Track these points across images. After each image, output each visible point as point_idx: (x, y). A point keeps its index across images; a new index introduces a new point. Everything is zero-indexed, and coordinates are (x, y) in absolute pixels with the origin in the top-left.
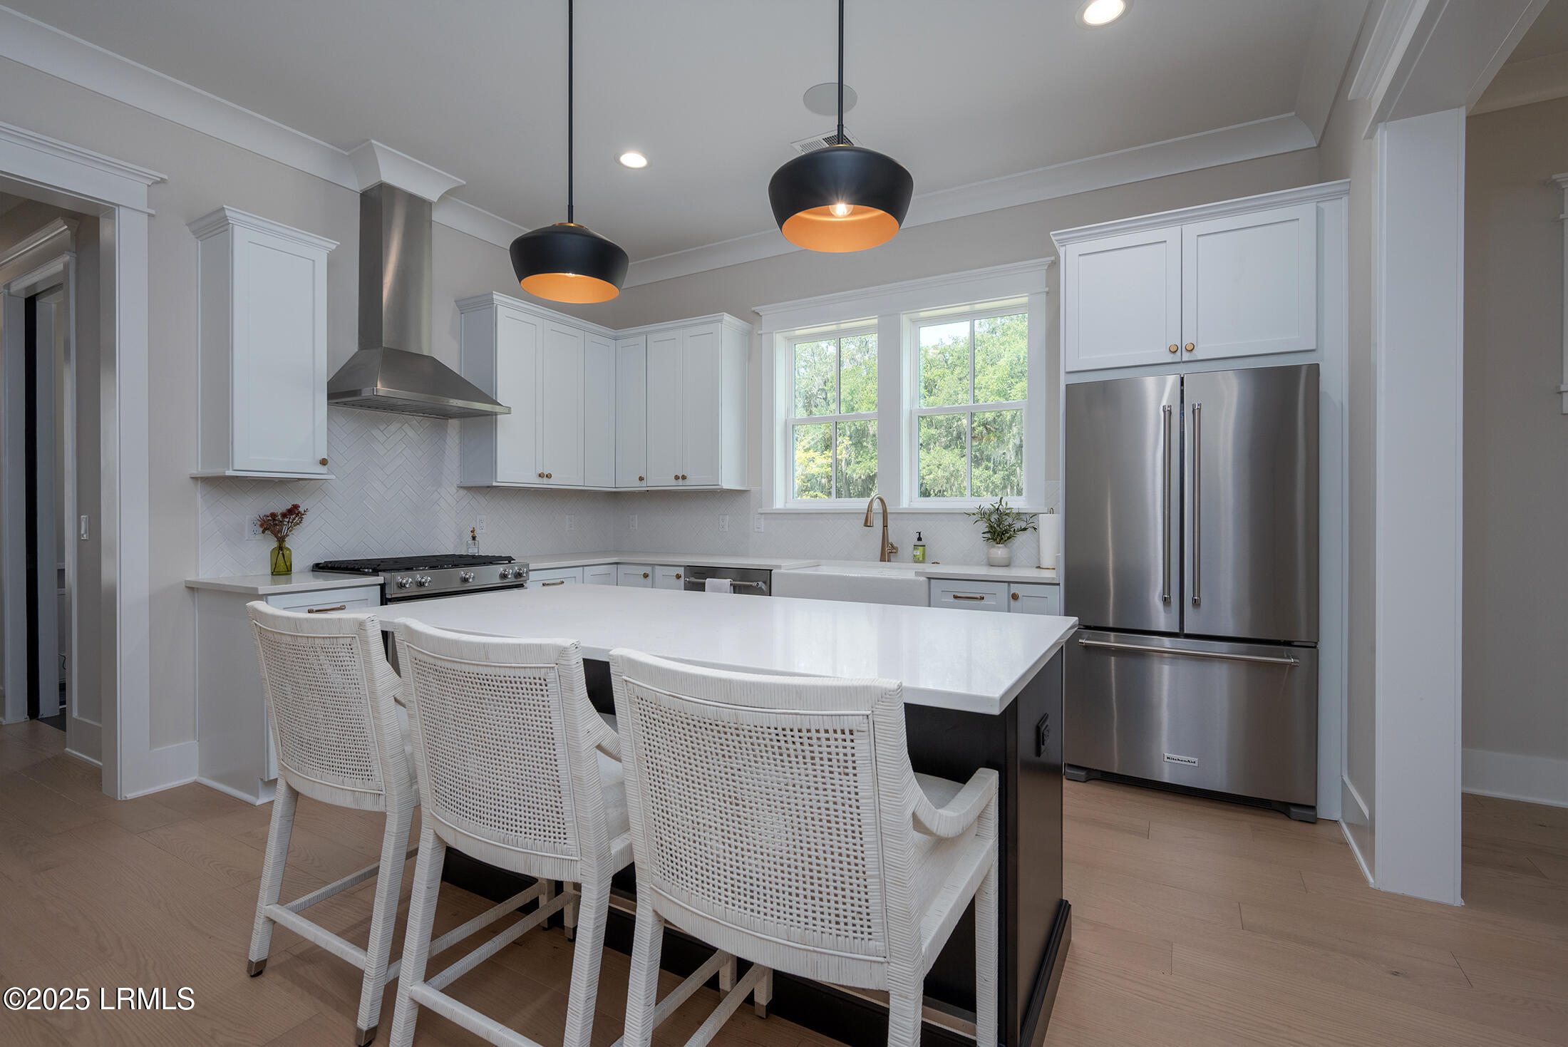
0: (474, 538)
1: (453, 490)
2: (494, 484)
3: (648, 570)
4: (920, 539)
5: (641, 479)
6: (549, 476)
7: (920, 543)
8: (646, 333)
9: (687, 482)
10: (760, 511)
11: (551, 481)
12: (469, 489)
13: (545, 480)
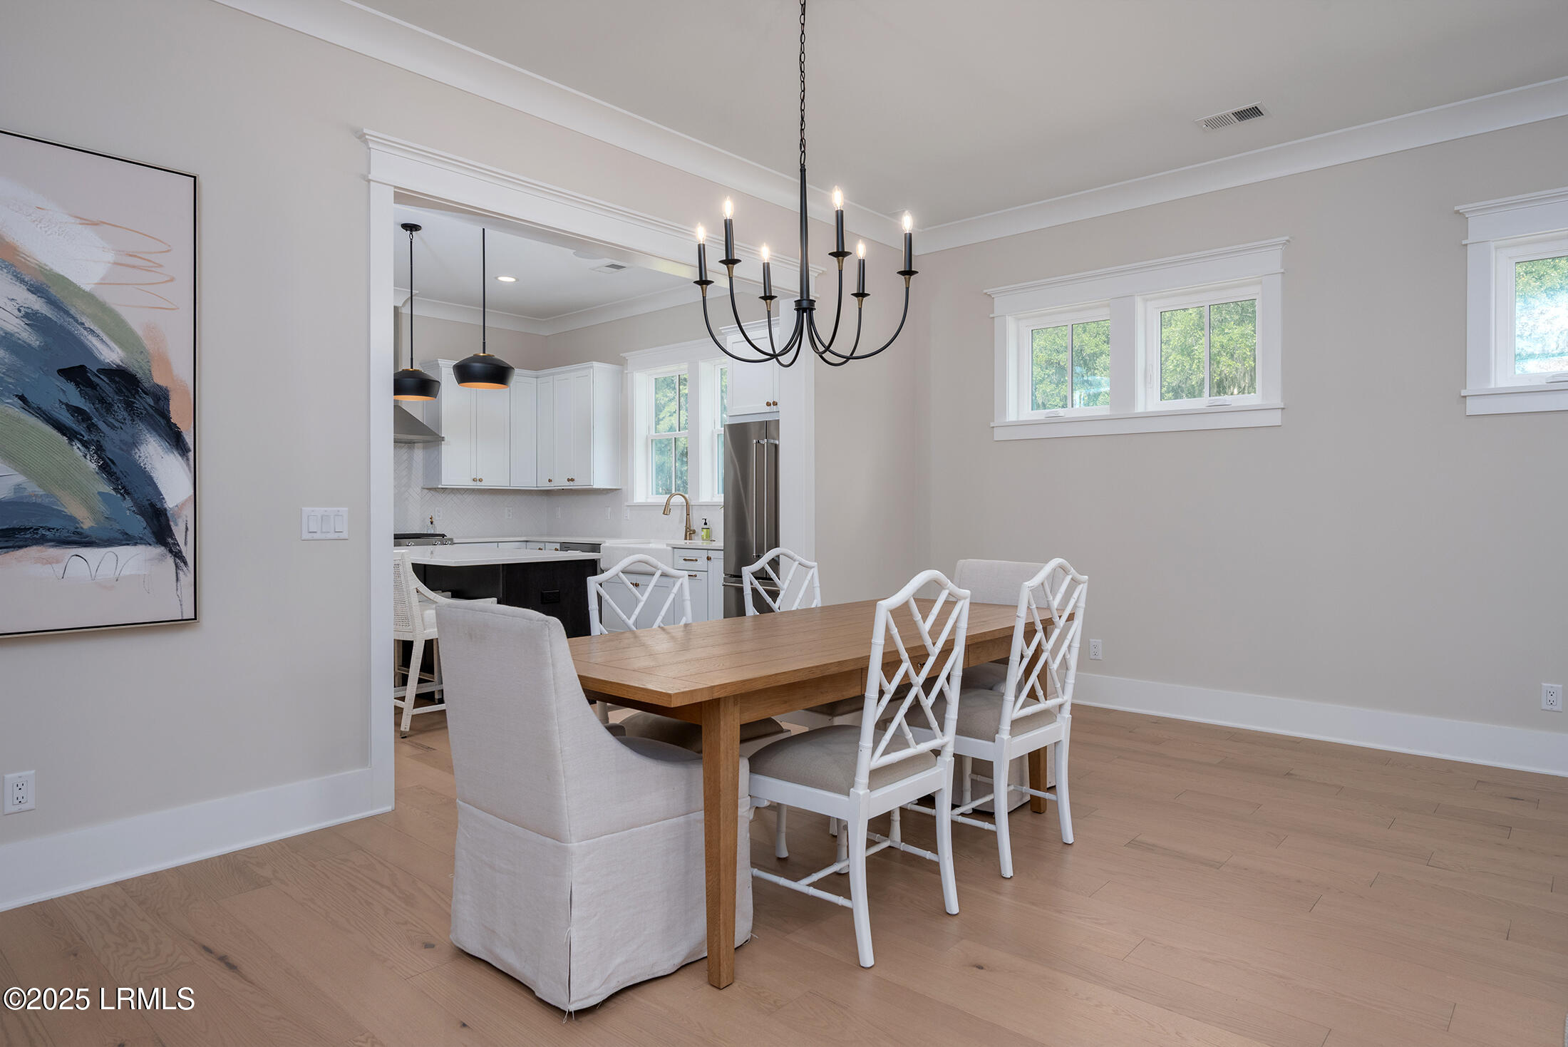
0: (432, 523)
1: (418, 490)
2: (440, 486)
3: (541, 545)
4: (706, 524)
5: (550, 481)
6: (481, 480)
7: (705, 526)
8: (553, 374)
9: (575, 483)
10: (626, 504)
11: (482, 484)
12: (430, 489)
13: (478, 483)
